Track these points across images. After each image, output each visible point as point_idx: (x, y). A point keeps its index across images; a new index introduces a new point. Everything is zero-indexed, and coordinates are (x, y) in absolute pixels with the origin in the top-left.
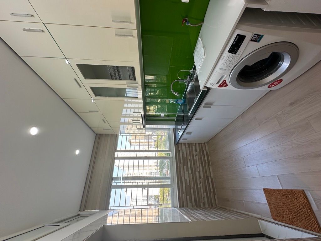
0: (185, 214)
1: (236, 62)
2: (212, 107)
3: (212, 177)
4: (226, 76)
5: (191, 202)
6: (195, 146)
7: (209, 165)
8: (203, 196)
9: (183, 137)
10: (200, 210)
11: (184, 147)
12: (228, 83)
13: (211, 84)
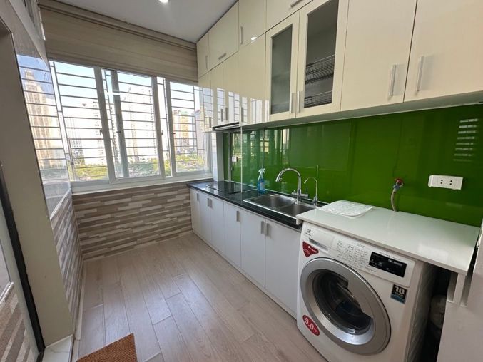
0: (61, 207)
1: (354, 267)
2: (263, 235)
3: (136, 247)
4: (327, 252)
5: (86, 216)
6: (186, 215)
7: (157, 240)
8: (100, 235)
9: (201, 194)
10: (73, 232)
11: (183, 197)
12: (312, 256)
13: (309, 231)
